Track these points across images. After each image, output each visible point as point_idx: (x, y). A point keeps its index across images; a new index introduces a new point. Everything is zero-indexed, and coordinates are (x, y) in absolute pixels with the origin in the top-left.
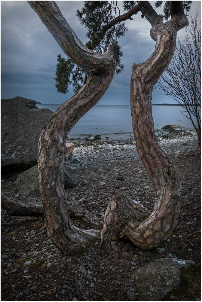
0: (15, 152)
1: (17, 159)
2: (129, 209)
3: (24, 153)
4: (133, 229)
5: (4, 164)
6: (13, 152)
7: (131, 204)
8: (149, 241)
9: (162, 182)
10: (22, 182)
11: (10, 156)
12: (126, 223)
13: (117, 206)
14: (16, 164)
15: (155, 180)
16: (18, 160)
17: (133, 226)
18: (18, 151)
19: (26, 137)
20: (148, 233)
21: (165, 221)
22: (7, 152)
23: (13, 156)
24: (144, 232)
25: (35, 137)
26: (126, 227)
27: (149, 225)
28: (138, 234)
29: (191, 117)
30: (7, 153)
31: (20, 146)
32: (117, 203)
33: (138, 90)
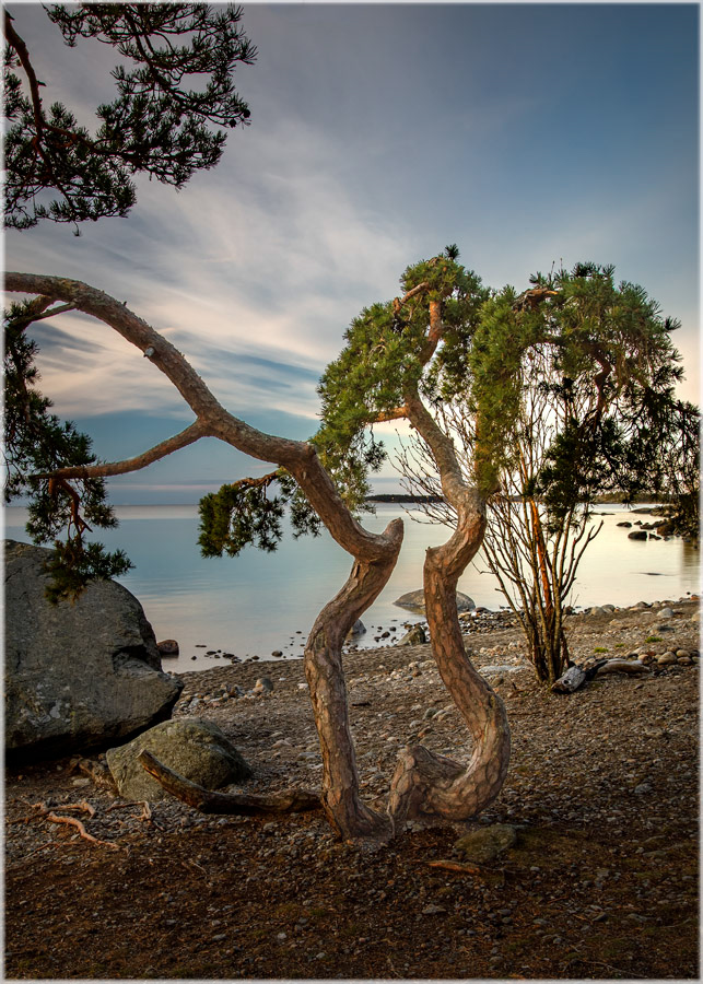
0: (59, 704)
1: (68, 720)
2: (434, 764)
3: (81, 704)
4: (444, 790)
5: (39, 736)
6: (54, 705)
7: (435, 758)
8: (472, 800)
9: (483, 717)
10: (129, 771)
11: (48, 713)
12: (433, 785)
13: (416, 762)
14: (68, 734)
15: (472, 716)
16: (72, 725)
17: (443, 785)
18: (65, 700)
19: (73, 660)
20: (468, 790)
21: (491, 769)
22: (37, 704)
23: (55, 713)
24: (462, 790)
25: (98, 661)
26: (433, 790)
27: (469, 778)
28: (454, 795)
29: (503, 586)
30: (39, 707)
31: (66, 685)
32: (414, 757)
33: (438, 587)
